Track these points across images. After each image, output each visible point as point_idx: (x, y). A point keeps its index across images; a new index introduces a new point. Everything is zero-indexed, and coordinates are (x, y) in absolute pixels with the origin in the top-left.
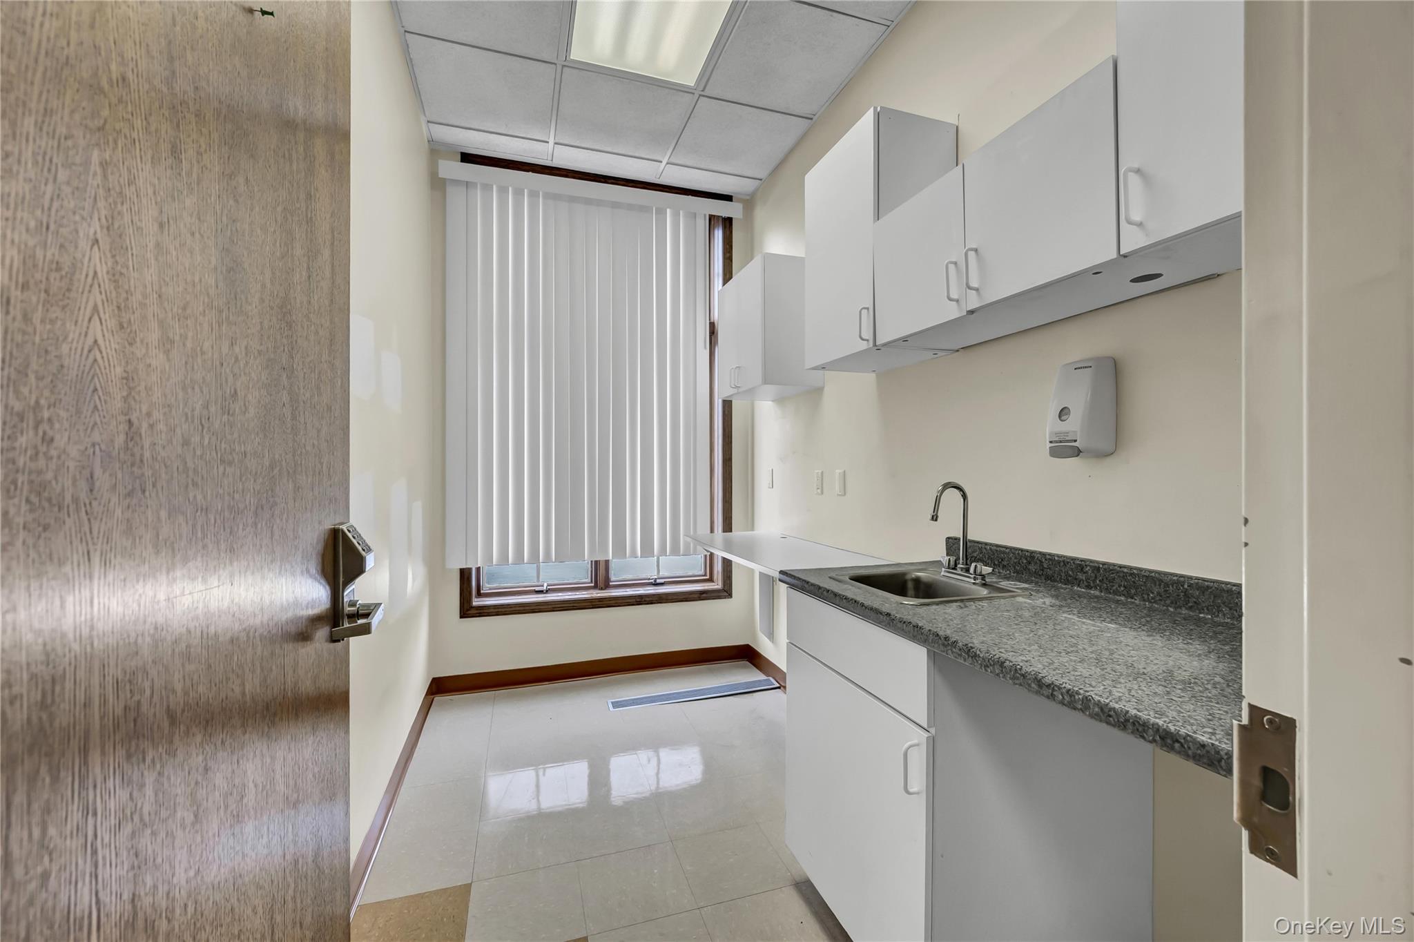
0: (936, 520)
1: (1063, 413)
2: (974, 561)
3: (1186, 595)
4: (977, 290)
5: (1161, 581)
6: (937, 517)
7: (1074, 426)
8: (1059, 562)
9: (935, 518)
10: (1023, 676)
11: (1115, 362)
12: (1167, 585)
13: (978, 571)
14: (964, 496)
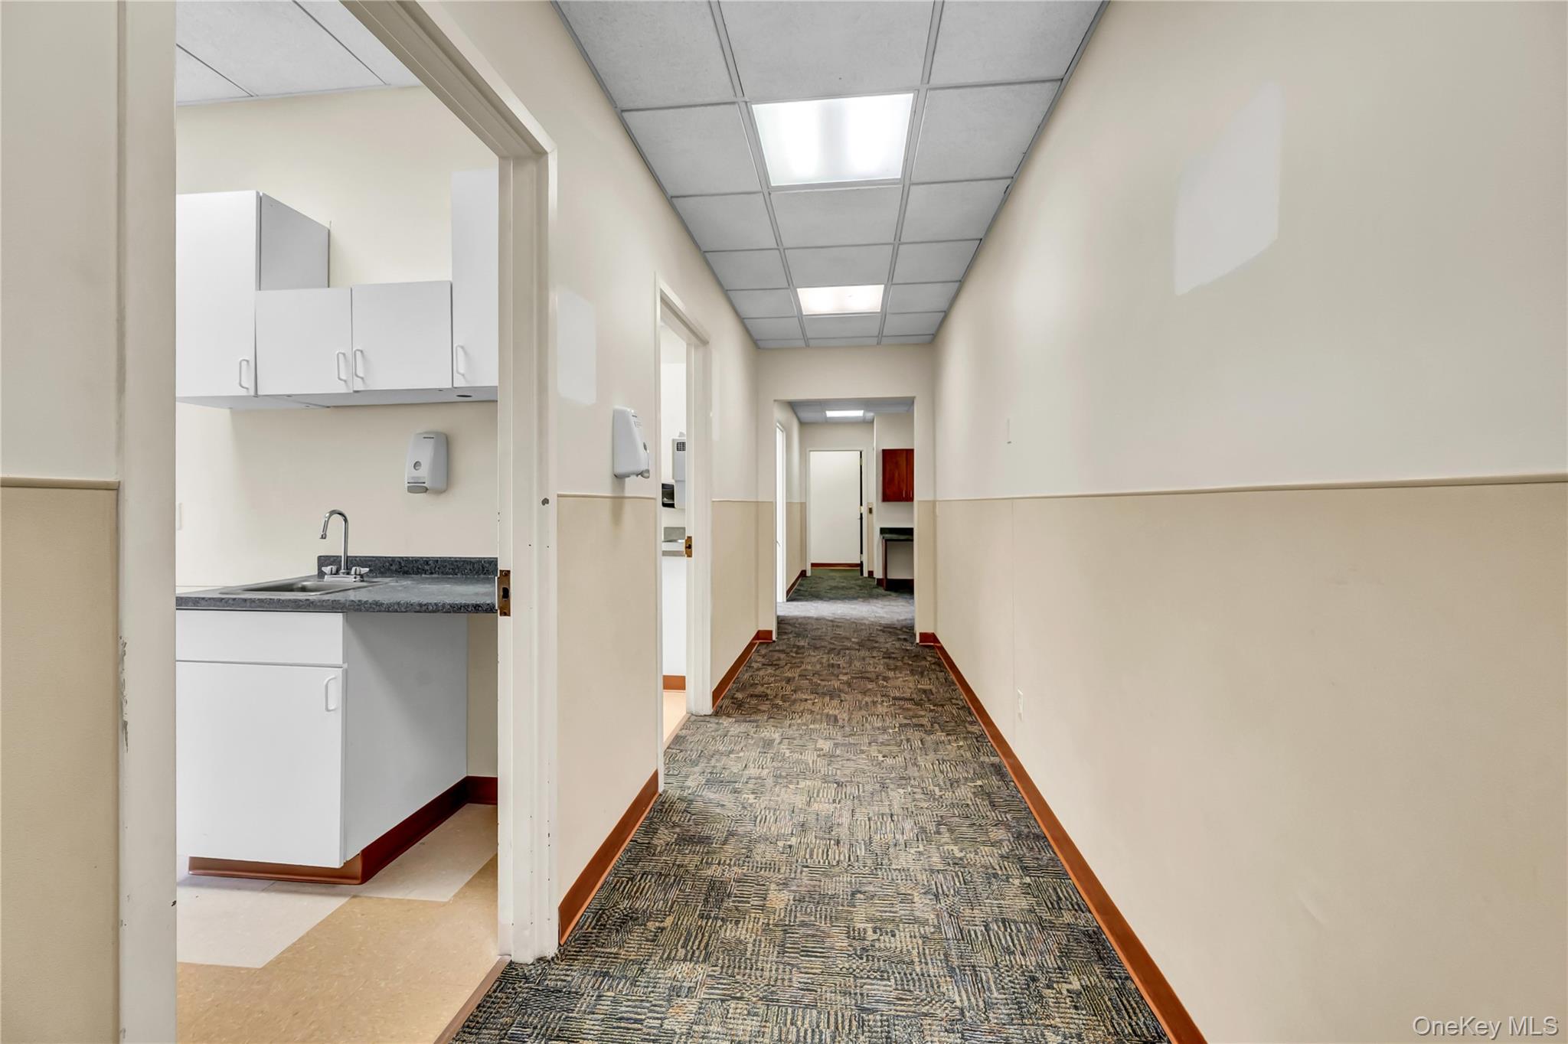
0: (325, 538)
1: (417, 465)
2: (354, 566)
3: (483, 568)
4: (362, 378)
5: (471, 562)
6: (325, 534)
7: (424, 473)
8: (412, 561)
9: (324, 537)
10: (412, 605)
11: (447, 438)
12: (474, 564)
13: (358, 573)
14: (346, 520)
